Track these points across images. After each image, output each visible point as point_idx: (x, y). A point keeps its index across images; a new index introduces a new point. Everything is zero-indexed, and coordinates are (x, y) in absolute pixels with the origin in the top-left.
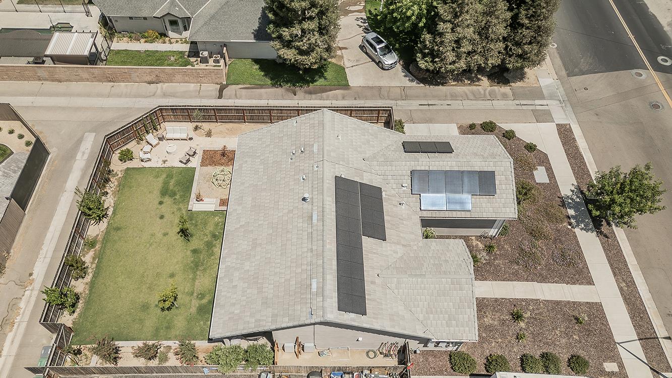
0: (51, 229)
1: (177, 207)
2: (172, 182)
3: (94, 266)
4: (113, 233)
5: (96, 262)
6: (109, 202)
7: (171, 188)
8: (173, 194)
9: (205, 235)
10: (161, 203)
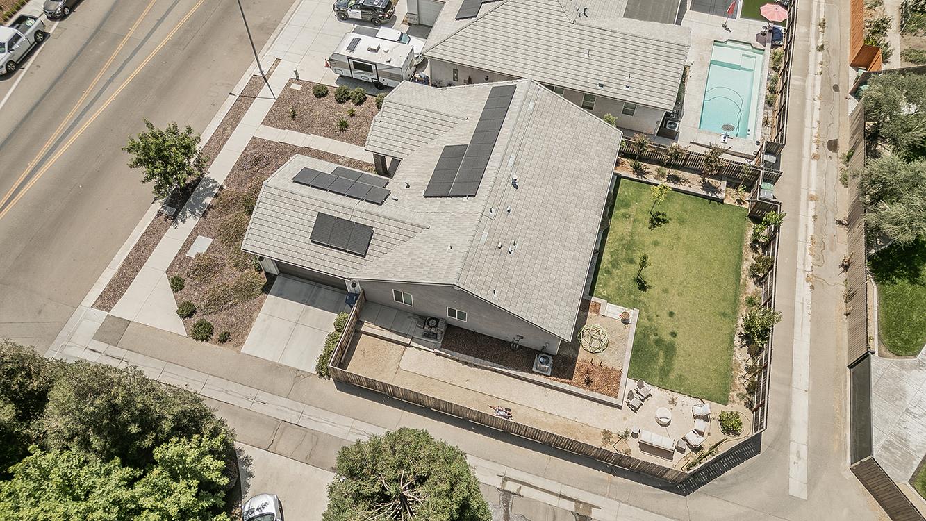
0: (807, 339)
1: (653, 323)
2: (661, 361)
3: (743, 276)
4: (729, 311)
5: (742, 281)
6: (742, 356)
7: (662, 354)
8: (658, 342)
9: (620, 277)
10: (674, 334)
